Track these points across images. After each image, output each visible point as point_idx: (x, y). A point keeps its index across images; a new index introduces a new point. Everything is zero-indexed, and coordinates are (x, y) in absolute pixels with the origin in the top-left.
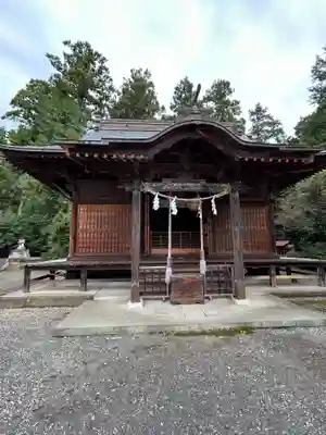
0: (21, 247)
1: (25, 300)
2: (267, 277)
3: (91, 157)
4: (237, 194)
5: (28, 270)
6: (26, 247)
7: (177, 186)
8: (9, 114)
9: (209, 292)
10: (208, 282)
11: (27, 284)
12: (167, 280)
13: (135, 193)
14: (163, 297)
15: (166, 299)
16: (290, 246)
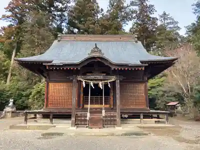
0: (11, 104)
7: (92, 77)
8: (4, 16)
9: (106, 124)
12: (88, 118)
15: (87, 127)
16: (178, 105)
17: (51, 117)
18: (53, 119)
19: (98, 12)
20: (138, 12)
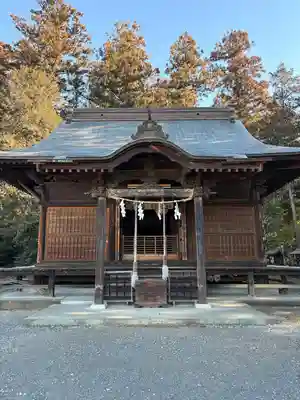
4: (200, 200)
7: (142, 192)
12: (133, 284)
13: (100, 199)
14: (127, 301)
17: (51, 281)
18: (57, 287)
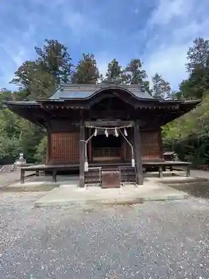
0: (21, 158)
1: (21, 188)
2: (158, 173)
3: (60, 108)
4: (138, 127)
5: (23, 171)
6: (24, 157)
7: (105, 123)
8: (14, 80)
9: (122, 181)
10: (122, 176)
11: (23, 178)
13: (81, 127)
14: (98, 184)
17: (54, 173)
18: (57, 176)
19: (98, 77)
20: (132, 77)
